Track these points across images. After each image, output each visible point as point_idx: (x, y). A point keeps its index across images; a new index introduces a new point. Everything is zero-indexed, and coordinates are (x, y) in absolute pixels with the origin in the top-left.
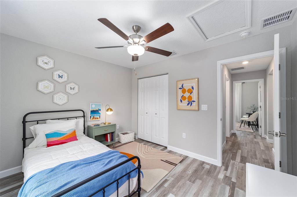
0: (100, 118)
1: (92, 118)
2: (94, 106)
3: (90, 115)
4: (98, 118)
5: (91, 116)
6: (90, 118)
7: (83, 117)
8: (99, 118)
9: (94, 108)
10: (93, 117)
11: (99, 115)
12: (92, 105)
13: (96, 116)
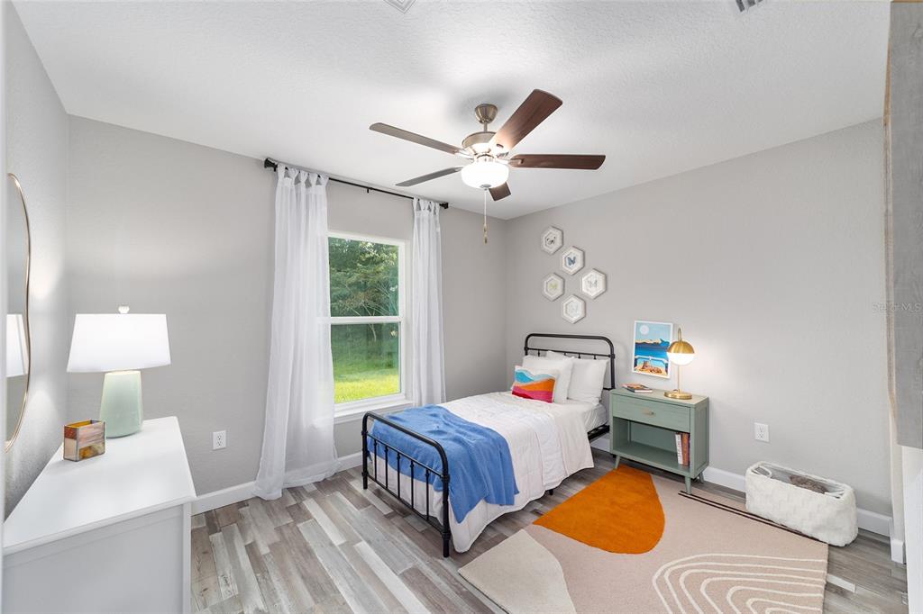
0: (667, 371)
1: (640, 365)
2: (644, 330)
3: (633, 357)
4: (659, 372)
5: (636, 360)
6: (636, 365)
7: (609, 356)
8: (663, 369)
9: (649, 335)
10: (645, 363)
11: (666, 362)
12: (639, 325)
13: (654, 362)
